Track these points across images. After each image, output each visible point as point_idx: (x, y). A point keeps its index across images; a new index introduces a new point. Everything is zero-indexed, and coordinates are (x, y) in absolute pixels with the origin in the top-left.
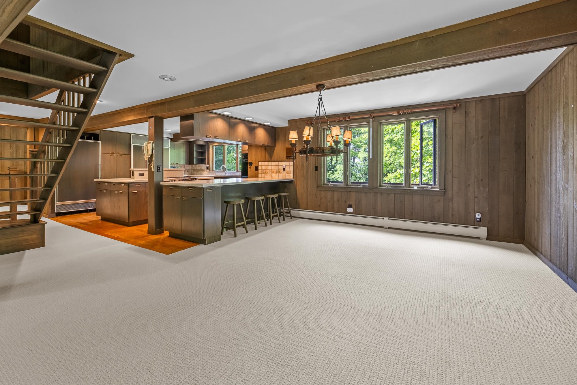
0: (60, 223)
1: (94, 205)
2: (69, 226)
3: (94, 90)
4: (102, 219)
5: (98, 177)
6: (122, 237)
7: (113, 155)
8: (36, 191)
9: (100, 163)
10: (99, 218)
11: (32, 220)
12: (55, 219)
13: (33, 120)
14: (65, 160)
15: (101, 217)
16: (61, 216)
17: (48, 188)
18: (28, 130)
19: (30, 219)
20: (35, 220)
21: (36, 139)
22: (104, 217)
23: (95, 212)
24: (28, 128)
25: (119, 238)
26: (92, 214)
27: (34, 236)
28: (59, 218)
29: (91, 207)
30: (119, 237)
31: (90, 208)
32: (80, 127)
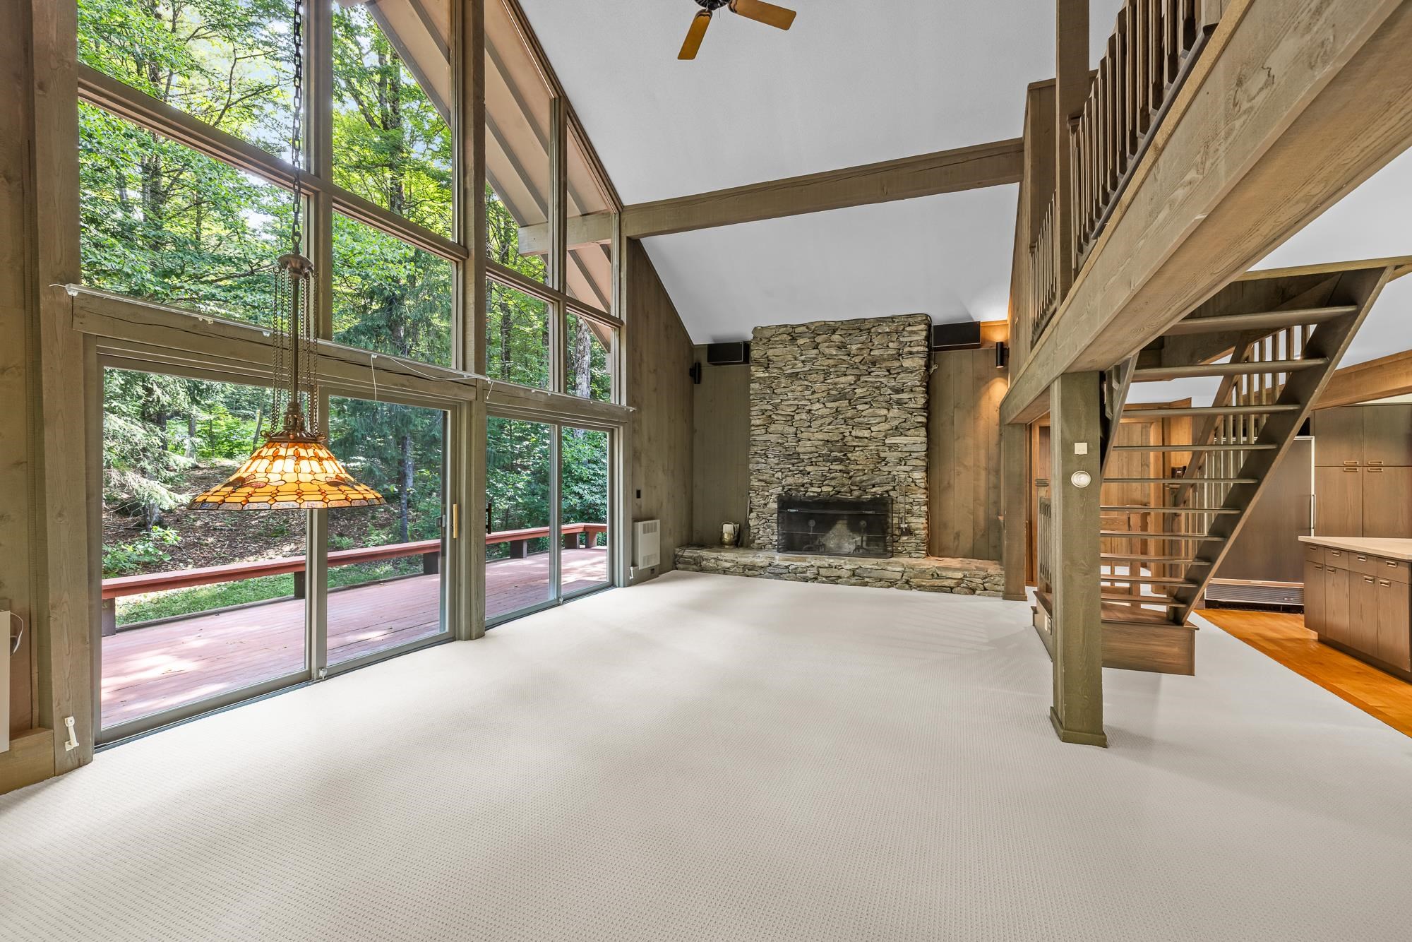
0: (1217, 628)
1: (1297, 596)
2: (1239, 638)
3: (1319, 362)
4: (1322, 641)
5: (1308, 526)
6: (1392, 713)
7: (1352, 468)
8: (1177, 566)
9: (1313, 493)
10: (1313, 635)
11: (1171, 617)
12: (1204, 614)
13: (1160, 406)
14: (1243, 511)
15: (1319, 635)
16: (1217, 608)
17: (1203, 564)
18: (1152, 427)
19: (1167, 613)
20: (1176, 619)
21: (1166, 440)
22: (1328, 636)
23: (1302, 616)
24: (1152, 423)
25: (1381, 713)
26: (1292, 620)
27: (1176, 650)
28: (1211, 612)
29: (1289, 601)
30: (1381, 709)
31: (1285, 602)
32: (1279, 444)
